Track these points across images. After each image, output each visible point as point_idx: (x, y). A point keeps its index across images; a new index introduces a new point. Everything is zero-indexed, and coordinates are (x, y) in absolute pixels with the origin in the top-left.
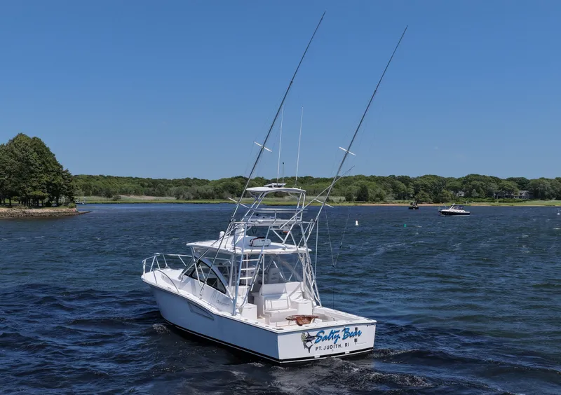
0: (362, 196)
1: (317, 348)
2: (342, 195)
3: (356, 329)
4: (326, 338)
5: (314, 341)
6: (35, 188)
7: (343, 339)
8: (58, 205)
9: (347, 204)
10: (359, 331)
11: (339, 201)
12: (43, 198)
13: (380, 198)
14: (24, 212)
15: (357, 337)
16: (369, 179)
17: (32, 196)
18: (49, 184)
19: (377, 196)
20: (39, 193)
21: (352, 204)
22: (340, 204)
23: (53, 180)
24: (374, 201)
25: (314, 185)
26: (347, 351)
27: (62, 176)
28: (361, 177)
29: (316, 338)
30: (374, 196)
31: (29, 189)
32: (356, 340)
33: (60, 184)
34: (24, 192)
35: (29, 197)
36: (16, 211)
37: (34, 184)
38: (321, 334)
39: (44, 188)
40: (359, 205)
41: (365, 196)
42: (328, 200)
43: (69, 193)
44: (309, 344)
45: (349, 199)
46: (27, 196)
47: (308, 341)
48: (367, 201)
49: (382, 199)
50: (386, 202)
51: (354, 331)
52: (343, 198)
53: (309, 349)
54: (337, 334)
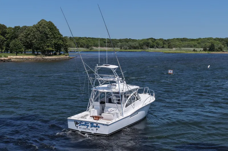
0: (212, 49)
1: (80, 128)
2: (201, 48)
3: (97, 125)
4: (83, 125)
5: (79, 125)
6: (48, 46)
7: (91, 127)
8: (60, 54)
9: (204, 52)
10: (99, 126)
11: (200, 51)
12: (53, 51)
13: (221, 49)
14: (43, 58)
15: (97, 128)
16: (215, 39)
17: (47, 50)
18: (55, 44)
19: (219, 48)
20: (50, 49)
21: (206, 52)
22: (200, 53)
23: (58, 42)
24: (218, 51)
25: (188, 42)
26: (93, 132)
27: (62, 40)
28: (211, 38)
29: (79, 124)
30: (217, 48)
31: (45, 47)
32: (97, 129)
33: (61, 44)
34: (43, 48)
35: (45, 51)
36: (39, 57)
37: (48, 44)
38: (81, 123)
39: (53, 46)
40: (210, 53)
41: (213, 48)
42: (194, 50)
43: (66, 48)
44: (77, 125)
45: (205, 50)
46: (44, 50)
47: (77, 124)
48: (214, 51)
49: (221, 50)
50: (223, 52)
51: (96, 125)
52: (202, 49)
53: (77, 127)
54: (88, 125)
